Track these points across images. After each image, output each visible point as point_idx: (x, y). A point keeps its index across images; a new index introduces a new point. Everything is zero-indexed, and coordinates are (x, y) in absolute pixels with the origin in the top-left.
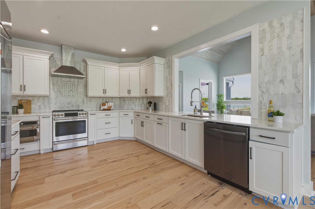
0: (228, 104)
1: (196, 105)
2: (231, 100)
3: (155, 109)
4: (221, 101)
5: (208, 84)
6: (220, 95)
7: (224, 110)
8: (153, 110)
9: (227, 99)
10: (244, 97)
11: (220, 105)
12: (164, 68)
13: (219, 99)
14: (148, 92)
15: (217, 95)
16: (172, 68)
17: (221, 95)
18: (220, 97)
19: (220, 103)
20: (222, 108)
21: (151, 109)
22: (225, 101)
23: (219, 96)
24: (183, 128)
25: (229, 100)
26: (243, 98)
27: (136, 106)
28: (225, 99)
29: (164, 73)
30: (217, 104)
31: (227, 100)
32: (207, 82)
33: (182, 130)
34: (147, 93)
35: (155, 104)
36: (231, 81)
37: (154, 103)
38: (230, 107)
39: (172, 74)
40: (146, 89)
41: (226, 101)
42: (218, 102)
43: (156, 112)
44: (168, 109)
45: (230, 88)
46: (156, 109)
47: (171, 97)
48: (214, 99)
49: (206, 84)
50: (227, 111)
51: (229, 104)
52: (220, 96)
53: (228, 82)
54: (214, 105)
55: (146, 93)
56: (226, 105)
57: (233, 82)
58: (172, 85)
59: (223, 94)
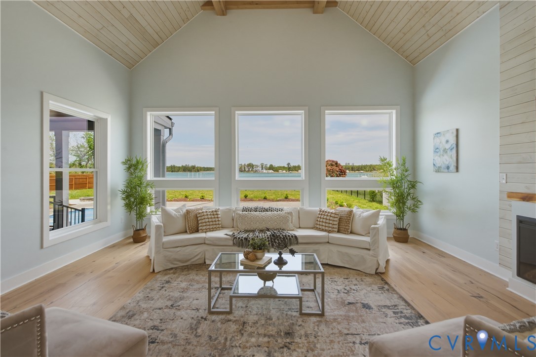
0: (158, 189)
2: (166, 178)
4: (137, 181)
6: (134, 162)
7: (148, 209)
9: (157, 173)
11: (136, 192)
13: (132, 174)
15: (124, 163)
17: (138, 162)
18: (135, 169)
19: (134, 187)
20: (141, 203)
22: (150, 181)
23: (133, 166)
25: (161, 177)
28: (150, 175)
30: (124, 192)
31: (155, 176)
36: (166, 128)
41: (153, 182)
45: (164, 146)
49: (86, 124)
51: (161, 189)
52: (136, 165)
53: (159, 127)
54: (114, 196)
56: (152, 192)
57: (170, 129)
59: (146, 159)
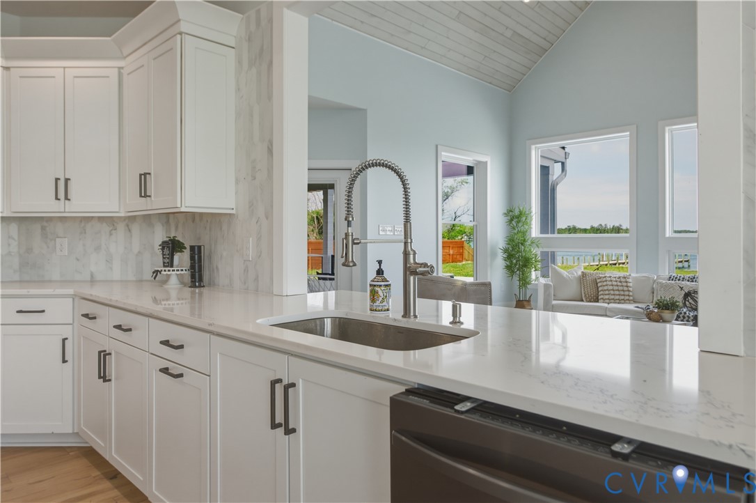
0: (545, 250)
1: (380, 262)
2: (556, 235)
3: (197, 277)
4: (519, 237)
5: (470, 170)
6: (517, 213)
7: (533, 275)
8: (182, 283)
9: (544, 230)
10: (596, 225)
11: (519, 252)
12: (240, 62)
13: (514, 228)
14: (151, 189)
15: (506, 214)
16: (271, 63)
17: (521, 213)
18: (519, 222)
19: (517, 245)
20: (525, 266)
21: (174, 280)
22: (536, 238)
23: (515, 218)
24: (279, 418)
25: (550, 235)
26: (592, 227)
27: (109, 261)
28: (535, 231)
29: (238, 90)
30: (505, 251)
31: (542, 233)
32: (466, 159)
33: (274, 426)
34: (146, 196)
35: (196, 252)
36: (557, 162)
37: (192, 248)
38: (554, 261)
39: (270, 98)
40: (145, 174)
41: (539, 239)
42: (510, 240)
43: (201, 294)
44: (256, 279)
45: (554, 190)
46: (201, 280)
47: (268, 215)
48: (495, 231)
49: (465, 170)
50: (544, 275)
51: (550, 250)
52: (519, 217)
53: (546, 163)
54: (494, 255)
55: (144, 194)
56: (539, 253)
57: (563, 164)
58: (270, 151)
59: (530, 209)
